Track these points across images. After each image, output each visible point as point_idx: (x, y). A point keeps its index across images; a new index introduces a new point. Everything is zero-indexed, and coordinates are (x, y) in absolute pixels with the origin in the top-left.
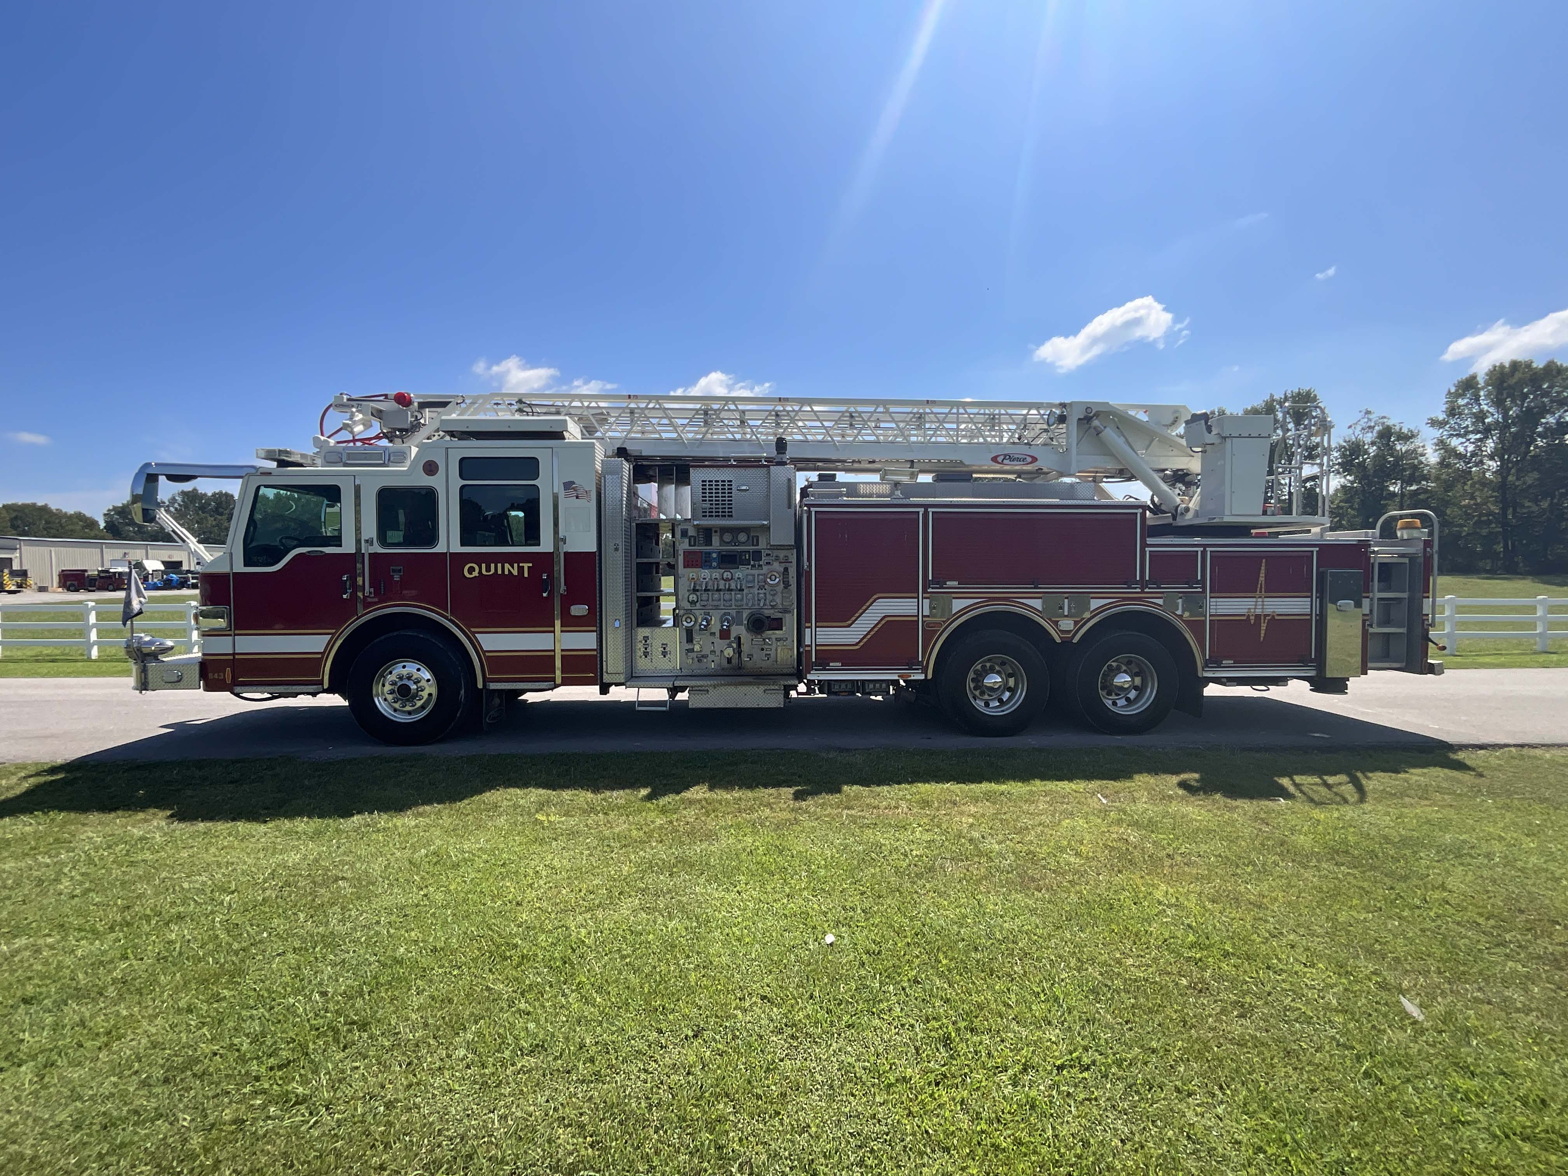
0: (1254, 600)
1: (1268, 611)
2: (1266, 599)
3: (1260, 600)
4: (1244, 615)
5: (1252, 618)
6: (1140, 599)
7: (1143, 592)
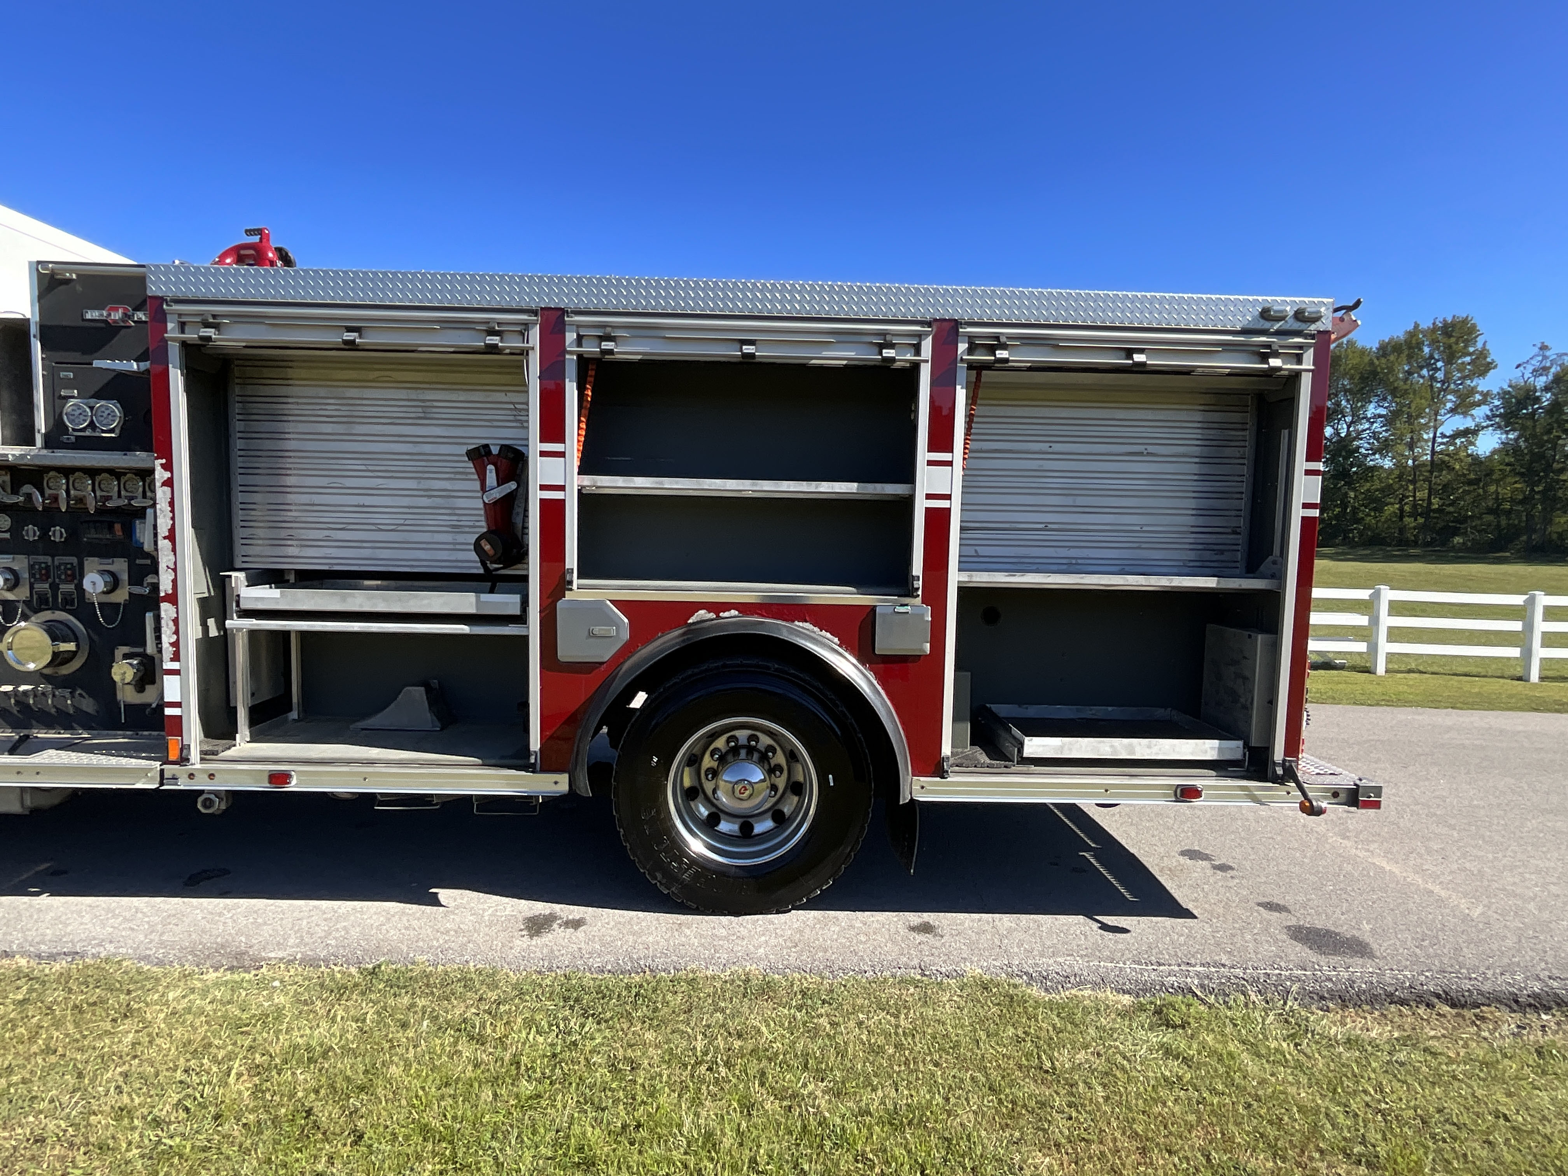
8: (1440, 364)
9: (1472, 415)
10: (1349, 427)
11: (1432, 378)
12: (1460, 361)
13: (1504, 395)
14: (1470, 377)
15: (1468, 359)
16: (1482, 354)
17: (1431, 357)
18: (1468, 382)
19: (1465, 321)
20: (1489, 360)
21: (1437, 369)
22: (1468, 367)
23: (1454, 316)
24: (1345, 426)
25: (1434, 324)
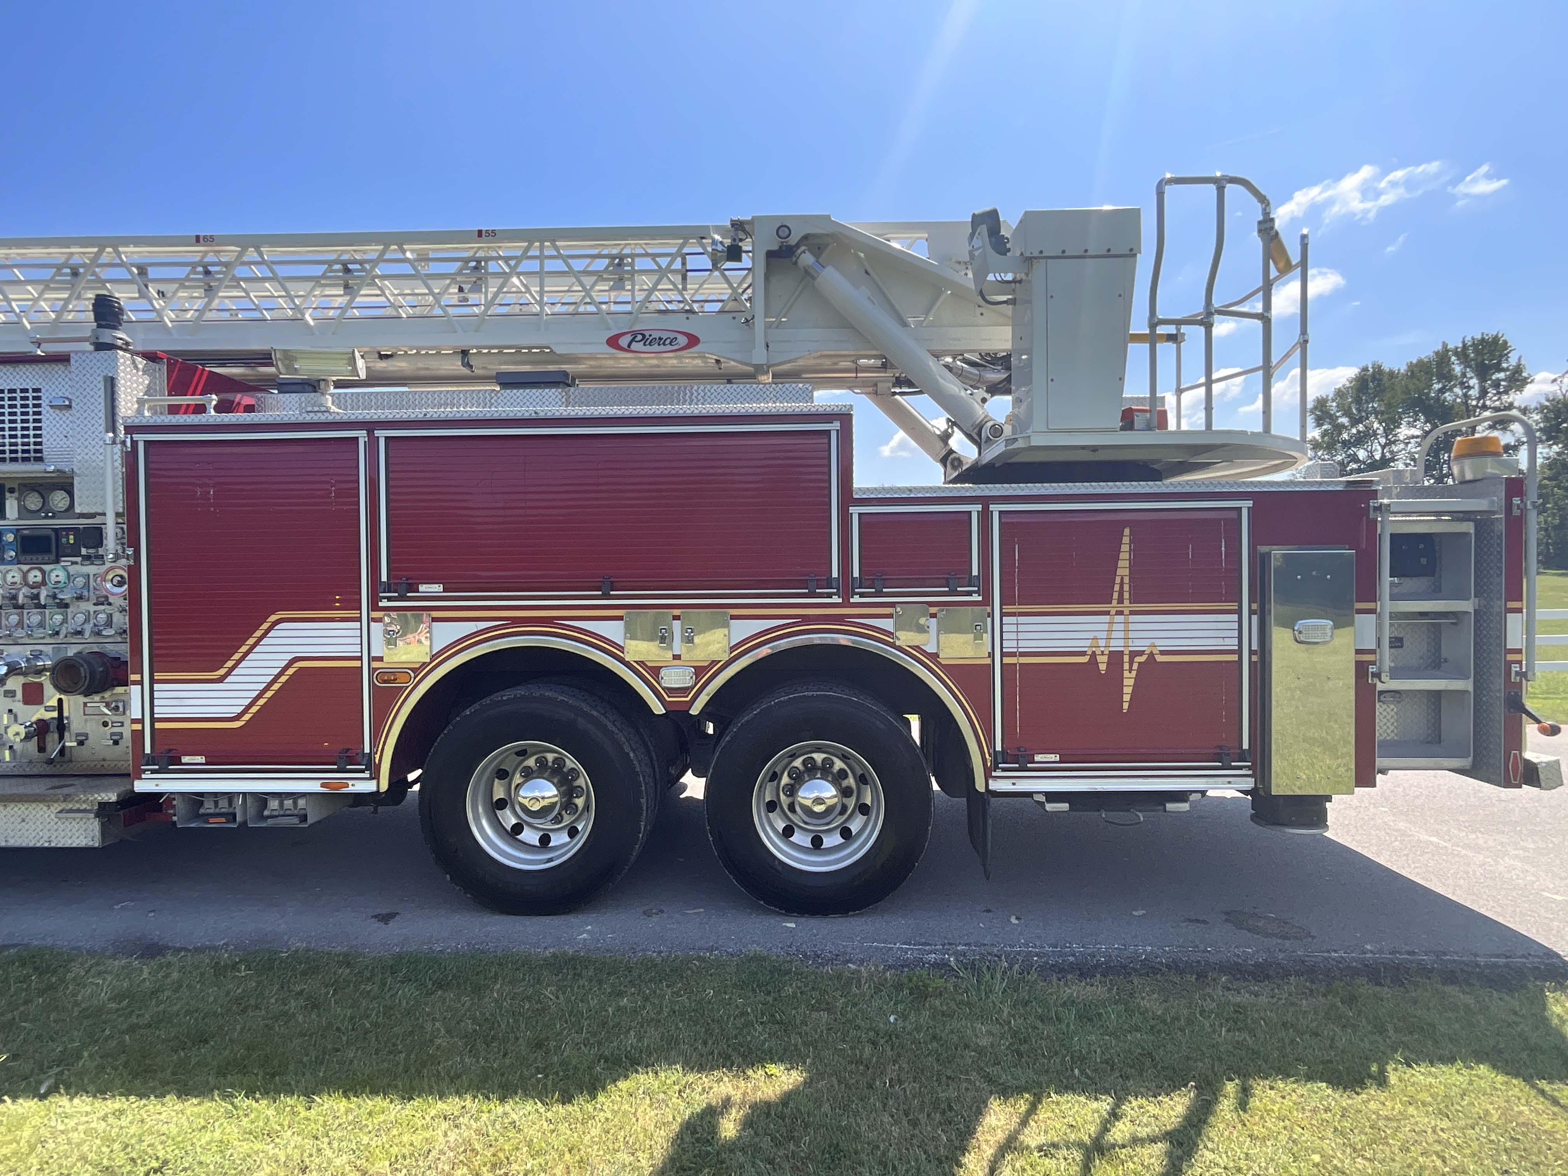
0: (1106, 618)
1: (1137, 645)
2: (1133, 618)
3: (1120, 618)
4: (1083, 654)
5: (1102, 660)
6: (840, 619)
7: (846, 604)
8: (1474, 382)
9: (1512, 431)
10: (1383, 447)
11: (1466, 395)
12: (1494, 377)
13: (1541, 409)
14: (1506, 392)
15: (1502, 375)
16: (1518, 370)
17: (1464, 375)
18: (1505, 397)
19: (1496, 339)
20: (1524, 374)
21: (1469, 388)
22: (1503, 383)
23: (1483, 334)
24: (1379, 448)
25: (1463, 342)
